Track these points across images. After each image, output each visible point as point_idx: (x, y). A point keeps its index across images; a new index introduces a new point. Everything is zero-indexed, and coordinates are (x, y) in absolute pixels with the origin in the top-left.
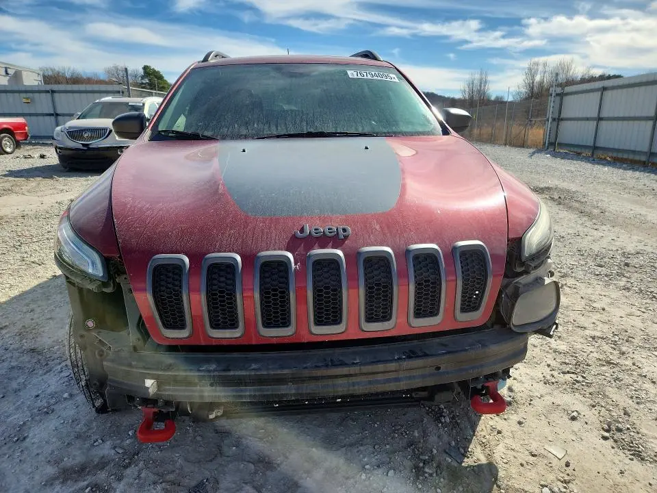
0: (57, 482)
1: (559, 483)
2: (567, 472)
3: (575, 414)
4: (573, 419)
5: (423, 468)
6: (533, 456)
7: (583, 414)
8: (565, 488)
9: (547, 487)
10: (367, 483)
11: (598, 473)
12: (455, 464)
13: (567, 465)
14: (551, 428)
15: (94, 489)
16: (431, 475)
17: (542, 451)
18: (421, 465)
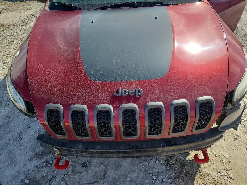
0: (34, 159)
1: (225, 171)
2: (229, 166)
3: (237, 137)
4: (236, 139)
5: (170, 160)
6: (216, 156)
7: (240, 136)
8: (227, 173)
9: (219, 172)
10: (147, 166)
11: (242, 167)
12: (183, 159)
13: (230, 162)
14: (225, 143)
15: (47, 163)
16: (173, 164)
17: (220, 155)
18: (169, 159)
